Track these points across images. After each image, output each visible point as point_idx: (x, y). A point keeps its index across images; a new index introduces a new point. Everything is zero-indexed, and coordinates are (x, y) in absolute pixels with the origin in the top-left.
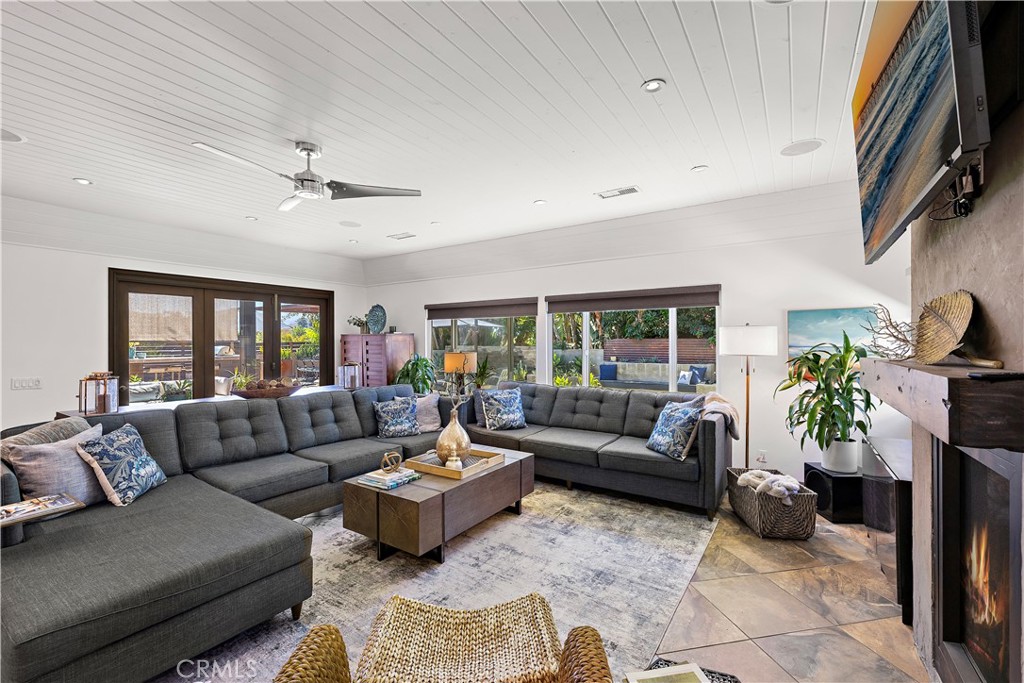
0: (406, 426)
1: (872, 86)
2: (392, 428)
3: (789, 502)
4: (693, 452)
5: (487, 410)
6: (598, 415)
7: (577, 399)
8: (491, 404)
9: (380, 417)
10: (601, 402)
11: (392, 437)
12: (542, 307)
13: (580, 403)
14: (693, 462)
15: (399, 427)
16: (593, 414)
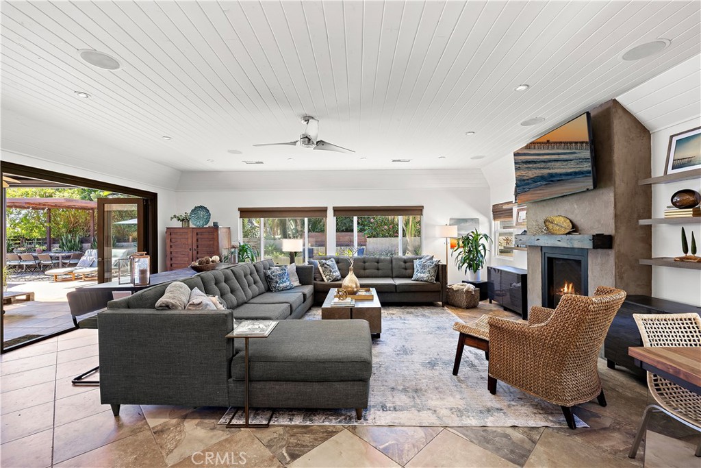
0: (288, 283)
1: (548, 141)
2: (281, 285)
3: (474, 293)
4: (437, 280)
5: (323, 271)
6: (378, 269)
7: (364, 262)
8: (326, 268)
9: (272, 279)
10: (378, 262)
11: (282, 290)
12: (330, 213)
13: (367, 264)
14: (438, 283)
15: (285, 285)
16: (375, 269)
